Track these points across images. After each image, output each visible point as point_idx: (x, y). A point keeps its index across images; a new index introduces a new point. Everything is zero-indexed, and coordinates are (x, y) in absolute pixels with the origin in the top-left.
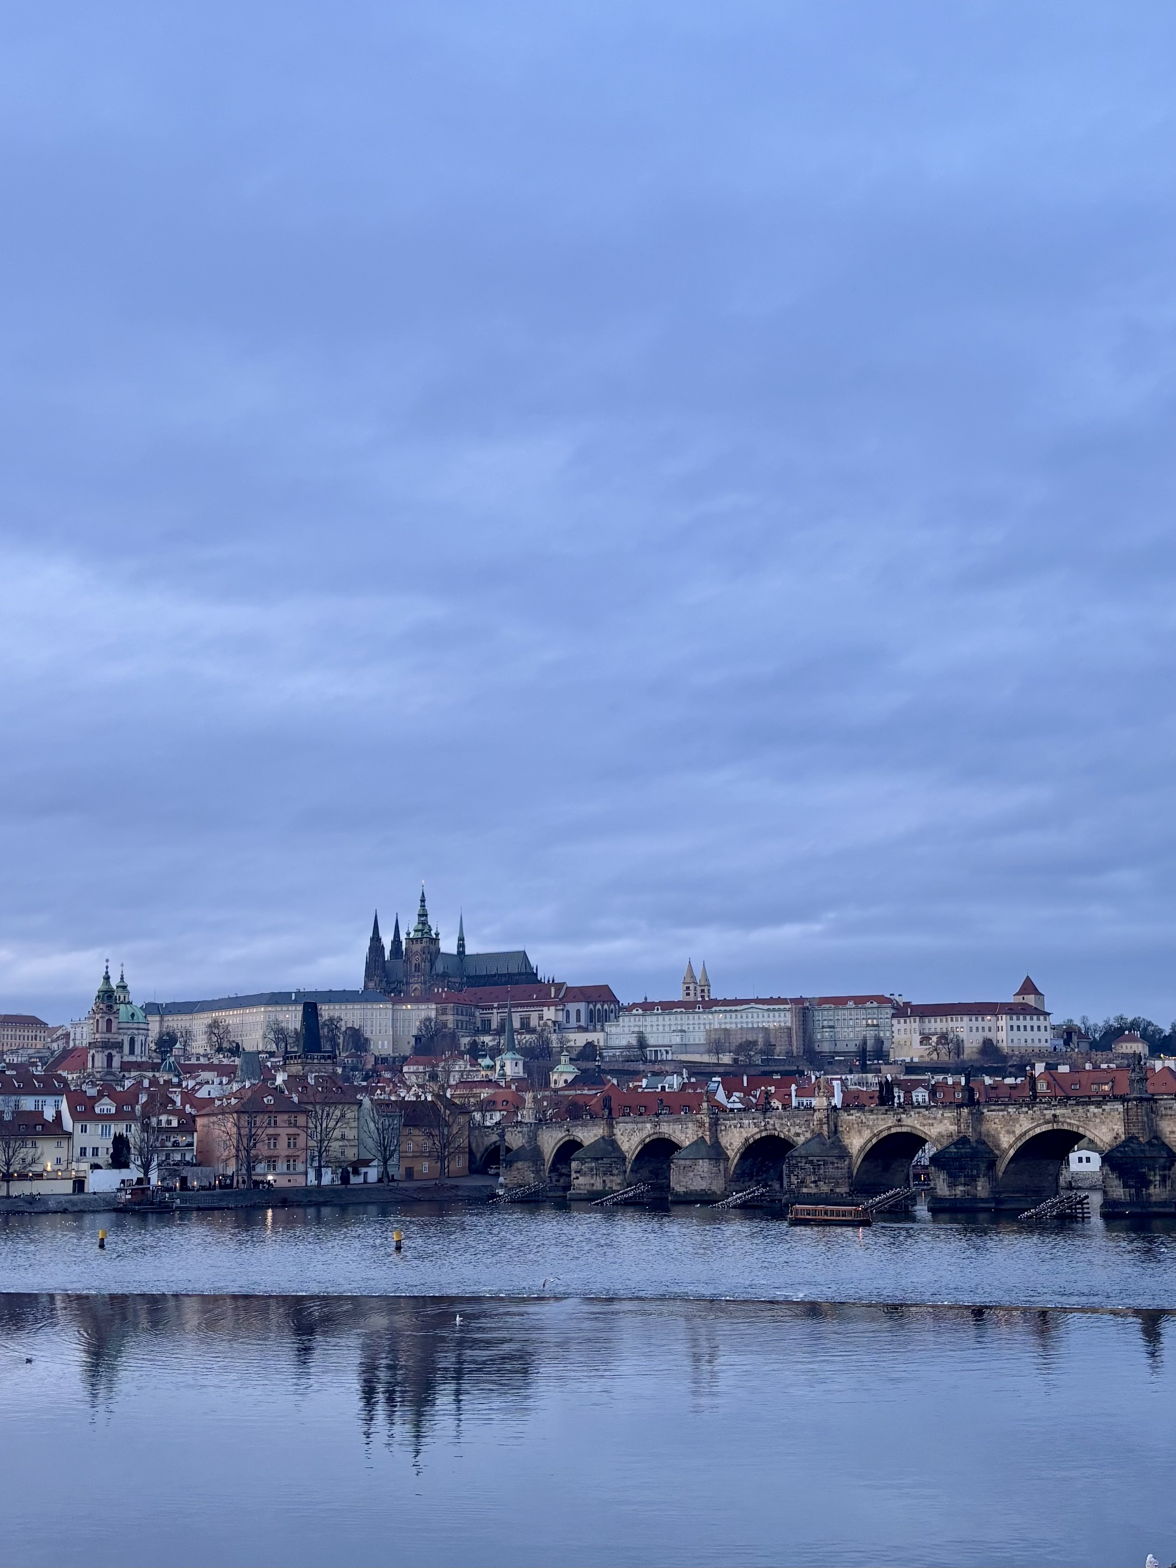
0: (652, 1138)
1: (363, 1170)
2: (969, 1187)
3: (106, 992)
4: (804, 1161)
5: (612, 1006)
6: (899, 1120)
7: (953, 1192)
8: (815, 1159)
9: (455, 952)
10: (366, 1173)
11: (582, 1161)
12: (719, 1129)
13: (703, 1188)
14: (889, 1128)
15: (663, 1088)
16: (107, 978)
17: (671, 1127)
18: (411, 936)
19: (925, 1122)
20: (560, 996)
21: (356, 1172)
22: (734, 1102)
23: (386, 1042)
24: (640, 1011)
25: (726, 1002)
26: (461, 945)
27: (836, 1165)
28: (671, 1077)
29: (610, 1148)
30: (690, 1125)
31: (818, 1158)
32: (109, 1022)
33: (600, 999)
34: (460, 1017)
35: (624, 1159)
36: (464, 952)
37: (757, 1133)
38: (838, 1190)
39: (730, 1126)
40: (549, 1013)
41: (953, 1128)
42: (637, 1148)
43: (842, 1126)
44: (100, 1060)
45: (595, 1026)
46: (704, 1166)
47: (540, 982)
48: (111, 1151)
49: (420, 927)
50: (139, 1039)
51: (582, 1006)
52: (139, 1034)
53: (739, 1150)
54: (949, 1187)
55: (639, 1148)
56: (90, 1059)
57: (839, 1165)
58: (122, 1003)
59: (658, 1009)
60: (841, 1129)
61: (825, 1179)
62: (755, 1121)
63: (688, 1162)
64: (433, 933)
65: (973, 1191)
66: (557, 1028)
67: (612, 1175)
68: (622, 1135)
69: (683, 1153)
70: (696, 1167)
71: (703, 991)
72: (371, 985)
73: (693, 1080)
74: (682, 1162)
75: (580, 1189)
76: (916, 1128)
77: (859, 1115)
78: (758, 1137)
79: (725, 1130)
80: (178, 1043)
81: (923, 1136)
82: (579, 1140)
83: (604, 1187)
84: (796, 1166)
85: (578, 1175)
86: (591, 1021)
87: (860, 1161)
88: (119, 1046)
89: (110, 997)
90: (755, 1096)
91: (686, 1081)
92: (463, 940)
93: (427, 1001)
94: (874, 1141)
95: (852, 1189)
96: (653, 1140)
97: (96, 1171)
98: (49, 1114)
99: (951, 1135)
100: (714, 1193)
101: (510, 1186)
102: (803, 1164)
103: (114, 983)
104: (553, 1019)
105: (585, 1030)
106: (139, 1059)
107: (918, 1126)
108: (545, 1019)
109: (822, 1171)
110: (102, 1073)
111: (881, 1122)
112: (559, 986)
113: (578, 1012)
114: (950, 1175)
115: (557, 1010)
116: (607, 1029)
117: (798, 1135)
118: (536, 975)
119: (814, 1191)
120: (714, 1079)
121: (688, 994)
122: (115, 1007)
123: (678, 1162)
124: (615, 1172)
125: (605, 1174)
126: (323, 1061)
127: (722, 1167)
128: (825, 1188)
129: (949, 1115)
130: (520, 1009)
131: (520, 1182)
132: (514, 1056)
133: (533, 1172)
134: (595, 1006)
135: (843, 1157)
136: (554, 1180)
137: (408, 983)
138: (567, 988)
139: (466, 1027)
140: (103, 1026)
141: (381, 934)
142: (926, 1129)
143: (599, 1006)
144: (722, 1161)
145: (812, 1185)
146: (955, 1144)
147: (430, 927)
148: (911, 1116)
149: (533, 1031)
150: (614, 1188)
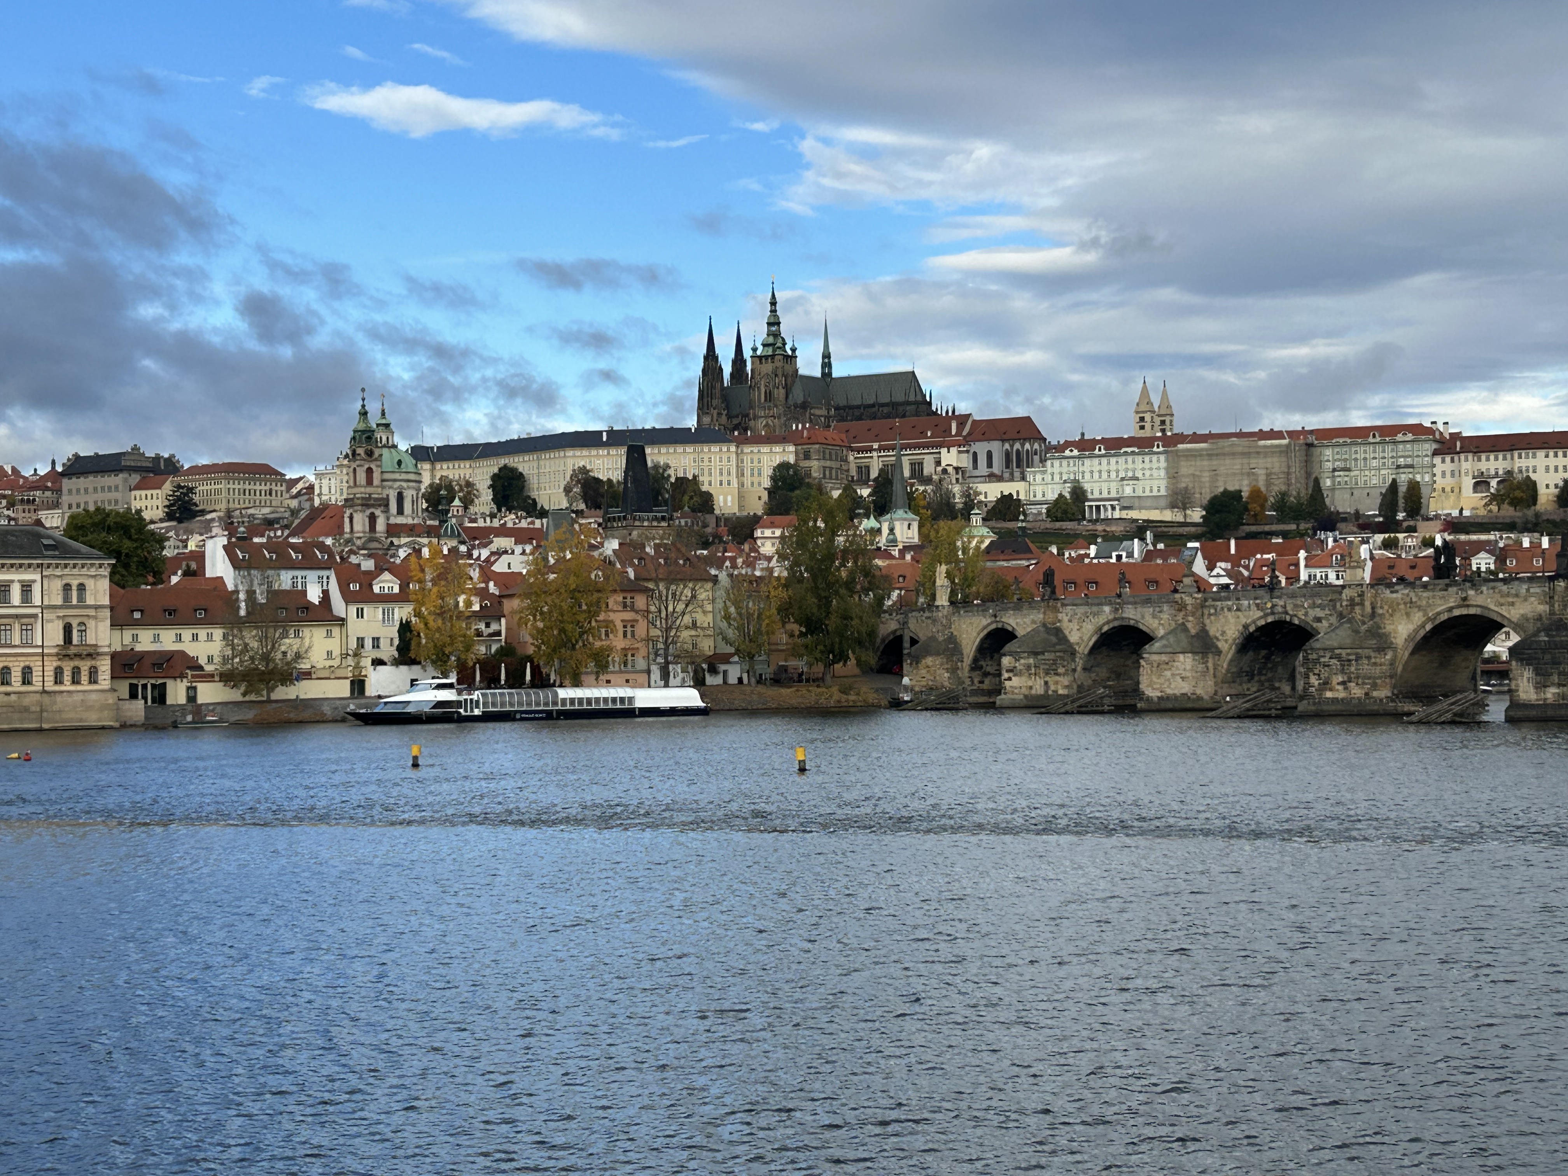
0: (1111, 625)
1: (722, 667)
3: (363, 432)
4: (1328, 655)
5: (1036, 446)
6: (1465, 599)
7: (1542, 696)
8: (1343, 652)
9: (818, 374)
10: (725, 673)
11: (1016, 656)
12: (1206, 612)
13: (1183, 691)
14: (1450, 609)
15: (1119, 557)
16: (364, 414)
17: (1139, 609)
18: (759, 353)
19: (1502, 600)
20: (964, 433)
21: (713, 670)
22: (1218, 576)
23: (729, 498)
24: (1076, 452)
25: (1196, 438)
26: (827, 364)
27: (1373, 660)
28: (1130, 543)
29: (1054, 639)
30: (1165, 608)
31: (1349, 651)
32: (369, 471)
33: (1017, 436)
34: (828, 463)
35: (1073, 653)
36: (830, 374)
37: (1261, 618)
38: (1375, 694)
39: (1222, 609)
40: (950, 457)
41: (1543, 608)
42: (1090, 639)
43: (1382, 607)
44: (360, 522)
45: (1012, 474)
46: (1186, 662)
47: (935, 413)
48: (396, 642)
49: (771, 340)
50: (409, 495)
51: (996, 447)
52: (409, 488)
53: (1235, 640)
54: (1536, 688)
55: (1094, 639)
56: (347, 520)
57: (1378, 660)
58: (384, 446)
59: (1100, 450)
60: (1380, 611)
61: (1358, 678)
62: (1258, 601)
63: (1164, 658)
64: (788, 348)
66: (960, 476)
67: (1057, 674)
68: (1070, 621)
69: (1157, 646)
70: (1176, 664)
71: (1163, 422)
72: (706, 420)
73: (1161, 546)
74: (1155, 657)
75: (1013, 693)
76: (1489, 609)
77: (1406, 591)
78: (1262, 623)
79: (1215, 614)
80: (457, 500)
81: (1499, 620)
82: (1010, 629)
83: (1046, 691)
84: (1316, 662)
85: (1011, 675)
86: (1007, 467)
87: (1407, 654)
88: (384, 503)
89: (369, 438)
90: (1247, 567)
91: (1151, 547)
92: (829, 357)
93: (783, 440)
94: (1428, 627)
95: (1396, 692)
96: (1114, 628)
97: (379, 668)
98: (314, 595)
99: (1539, 618)
100: (1199, 698)
101: (917, 689)
102: (1326, 659)
103: (374, 420)
104: (955, 465)
105: (1000, 479)
106: (410, 521)
107: (1492, 607)
108: (943, 464)
109: (1353, 669)
110: (363, 540)
111: (1439, 602)
112: (963, 420)
113: (990, 455)
114: (1537, 672)
115: (960, 452)
116: (1029, 477)
117: (1319, 620)
118: (930, 404)
119: (1341, 694)
120: (1190, 545)
121: (1142, 428)
122: (377, 452)
123: (1151, 655)
124: (1061, 670)
125: (1047, 674)
126: (655, 524)
127: (1210, 665)
128: (1357, 692)
129: (1538, 590)
130: (908, 452)
131: (930, 683)
132: (905, 516)
133: (947, 670)
134: (1012, 446)
135: (1384, 649)
136: (976, 681)
137: (756, 418)
138: (974, 421)
139: (837, 476)
140: (362, 477)
141: (718, 351)
142: (1504, 611)
143: (1017, 446)
144: (1210, 656)
145: (1340, 688)
146: (1547, 630)
147: (783, 339)
148: (1482, 592)
149: (928, 481)
150: (1061, 692)
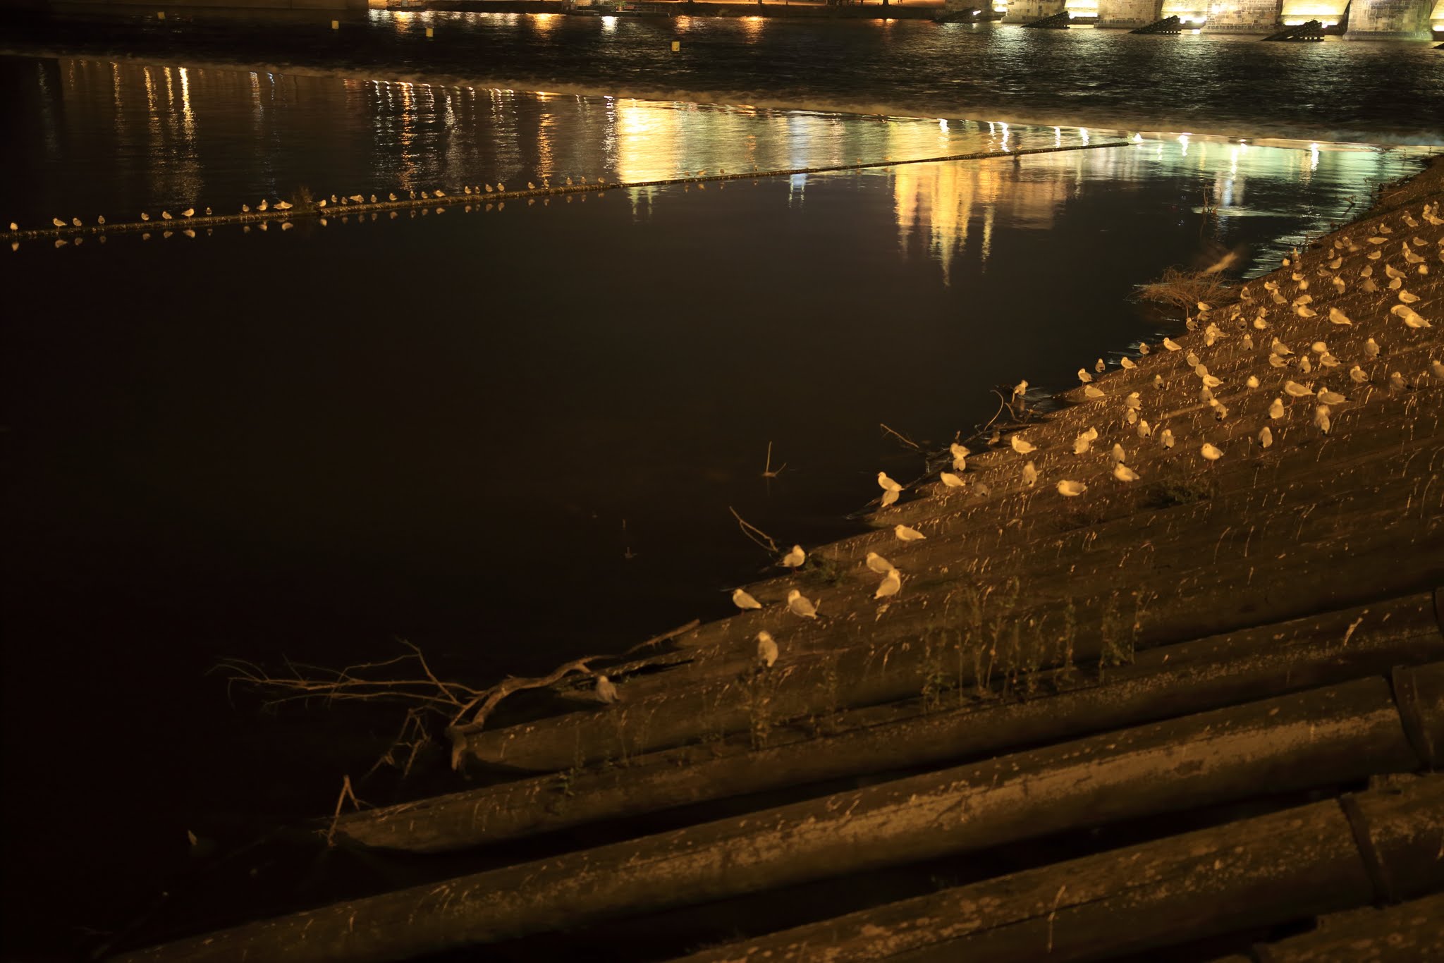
2: (1394, 20)
7: (1375, 25)
38: (1262, 21)
65: (1397, 24)
75: (1014, 14)
83: (1040, 14)
145: (1235, 16)
150: (1051, 15)
